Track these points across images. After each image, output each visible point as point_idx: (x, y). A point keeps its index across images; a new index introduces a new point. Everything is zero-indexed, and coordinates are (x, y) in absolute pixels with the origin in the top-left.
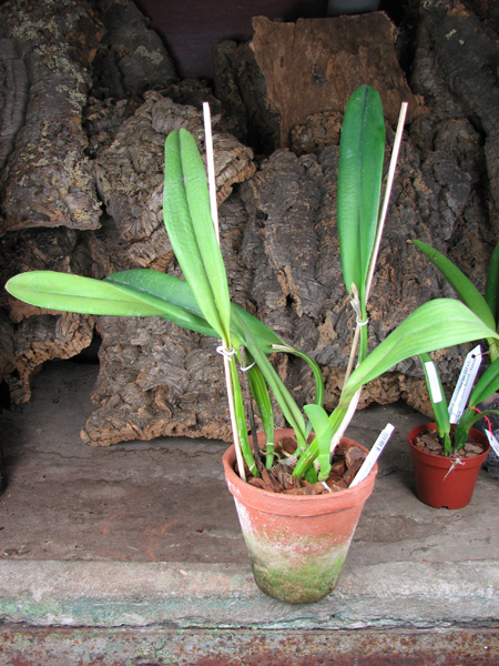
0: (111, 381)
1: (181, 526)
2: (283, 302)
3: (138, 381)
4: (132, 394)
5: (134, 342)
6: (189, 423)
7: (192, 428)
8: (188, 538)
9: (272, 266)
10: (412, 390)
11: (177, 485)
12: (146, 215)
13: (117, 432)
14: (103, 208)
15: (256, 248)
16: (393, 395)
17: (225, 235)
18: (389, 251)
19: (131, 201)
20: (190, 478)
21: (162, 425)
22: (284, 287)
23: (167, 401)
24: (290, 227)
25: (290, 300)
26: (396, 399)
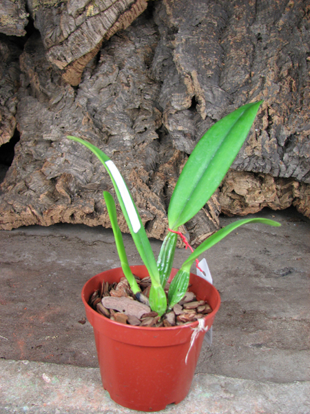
0: (21, 171)
1: (63, 315)
2: (188, 104)
3: (43, 169)
4: (37, 182)
5: (46, 137)
6: (87, 210)
7: (91, 215)
8: (68, 329)
9: (179, 71)
10: (305, 197)
11: (69, 270)
12: (65, 18)
13: (17, 216)
14: (30, 18)
15: (165, 60)
16: (286, 201)
17: (139, 51)
18: (291, 65)
19: (55, 12)
20: (83, 264)
21: (61, 212)
22: (190, 89)
23: (68, 189)
24: (198, 39)
25: (195, 102)
26: (288, 205)
